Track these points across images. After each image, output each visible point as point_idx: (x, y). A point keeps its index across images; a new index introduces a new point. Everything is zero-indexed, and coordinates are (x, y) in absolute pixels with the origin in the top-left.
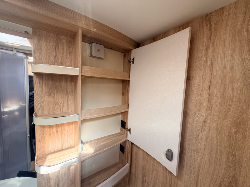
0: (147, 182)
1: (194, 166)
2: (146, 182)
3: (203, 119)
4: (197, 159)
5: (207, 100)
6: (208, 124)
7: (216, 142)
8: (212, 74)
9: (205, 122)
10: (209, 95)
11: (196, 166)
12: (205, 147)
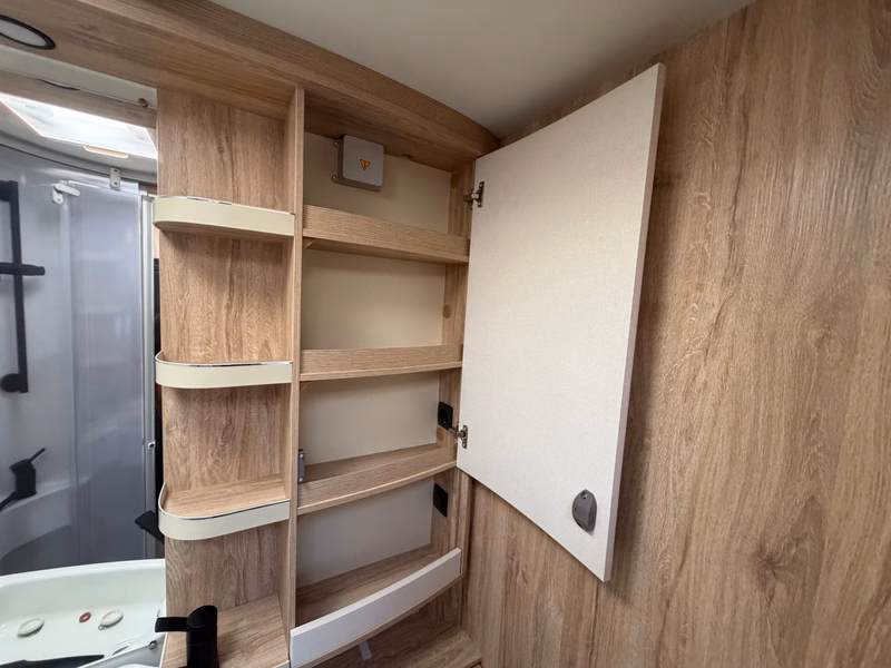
0: (523, 573)
1: (678, 487)
2: (520, 572)
3: (712, 315)
4: (689, 461)
5: (725, 245)
6: (728, 332)
7: (752, 391)
8: (745, 148)
9: (717, 325)
10: (734, 225)
11: (686, 488)
12: (717, 415)
